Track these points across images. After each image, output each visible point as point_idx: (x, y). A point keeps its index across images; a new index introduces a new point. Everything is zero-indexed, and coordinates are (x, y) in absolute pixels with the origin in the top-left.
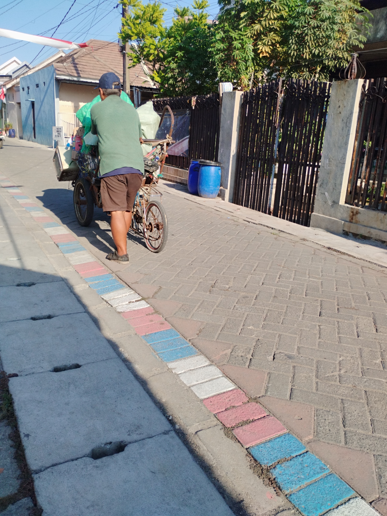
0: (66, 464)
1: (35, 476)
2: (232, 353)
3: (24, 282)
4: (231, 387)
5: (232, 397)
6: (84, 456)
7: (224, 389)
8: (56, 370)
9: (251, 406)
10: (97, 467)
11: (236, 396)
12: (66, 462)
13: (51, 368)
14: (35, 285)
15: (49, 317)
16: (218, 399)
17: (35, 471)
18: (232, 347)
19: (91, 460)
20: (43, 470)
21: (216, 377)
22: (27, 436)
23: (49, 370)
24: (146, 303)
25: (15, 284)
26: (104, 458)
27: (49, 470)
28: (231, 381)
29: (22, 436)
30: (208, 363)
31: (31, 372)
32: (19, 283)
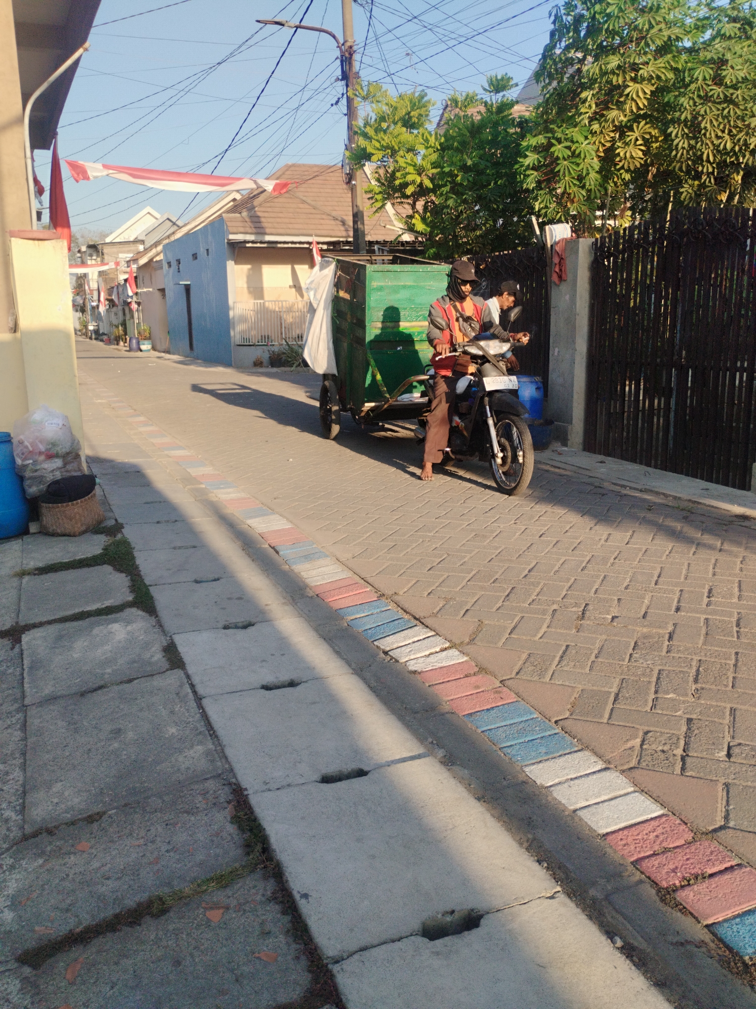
0: (383, 947)
1: (335, 968)
2: (644, 747)
3: (234, 621)
4: (655, 811)
5: (659, 830)
6: (411, 935)
7: (641, 815)
8: (327, 779)
9: (702, 847)
10: (437, 954)
11: (668, 829)
12: (382, 944)
13: (317, 776)
14: (253, 625)
15: (292, 684)
16: (635, 833)
17: (333, 959)
18: (641, 734)
19: (426, 940)
20: (345, 957)
21: (622, 792)
22: (305, 896)
23: (314, 779)
24: (459, 653)
25: (221, 625)
26: (446, 938)
27: (356, 957)
28: (653, 801)
29: (297, 897)
30: (600, 765)
31: (285, 783)
32: (227, 623)
